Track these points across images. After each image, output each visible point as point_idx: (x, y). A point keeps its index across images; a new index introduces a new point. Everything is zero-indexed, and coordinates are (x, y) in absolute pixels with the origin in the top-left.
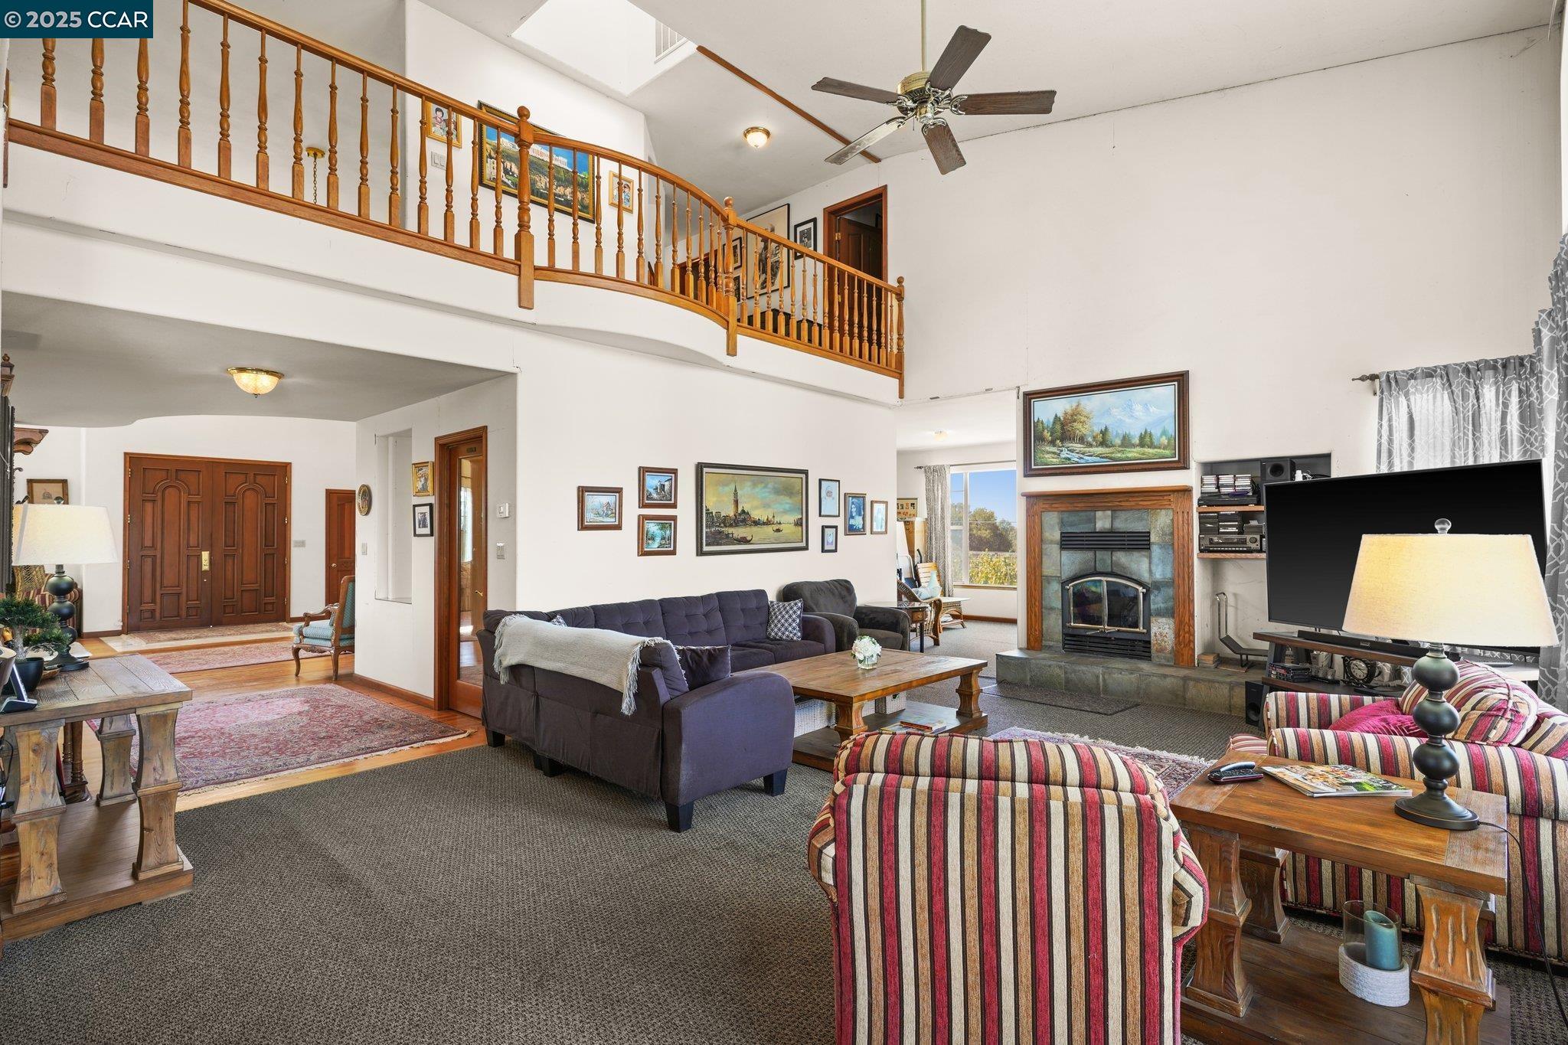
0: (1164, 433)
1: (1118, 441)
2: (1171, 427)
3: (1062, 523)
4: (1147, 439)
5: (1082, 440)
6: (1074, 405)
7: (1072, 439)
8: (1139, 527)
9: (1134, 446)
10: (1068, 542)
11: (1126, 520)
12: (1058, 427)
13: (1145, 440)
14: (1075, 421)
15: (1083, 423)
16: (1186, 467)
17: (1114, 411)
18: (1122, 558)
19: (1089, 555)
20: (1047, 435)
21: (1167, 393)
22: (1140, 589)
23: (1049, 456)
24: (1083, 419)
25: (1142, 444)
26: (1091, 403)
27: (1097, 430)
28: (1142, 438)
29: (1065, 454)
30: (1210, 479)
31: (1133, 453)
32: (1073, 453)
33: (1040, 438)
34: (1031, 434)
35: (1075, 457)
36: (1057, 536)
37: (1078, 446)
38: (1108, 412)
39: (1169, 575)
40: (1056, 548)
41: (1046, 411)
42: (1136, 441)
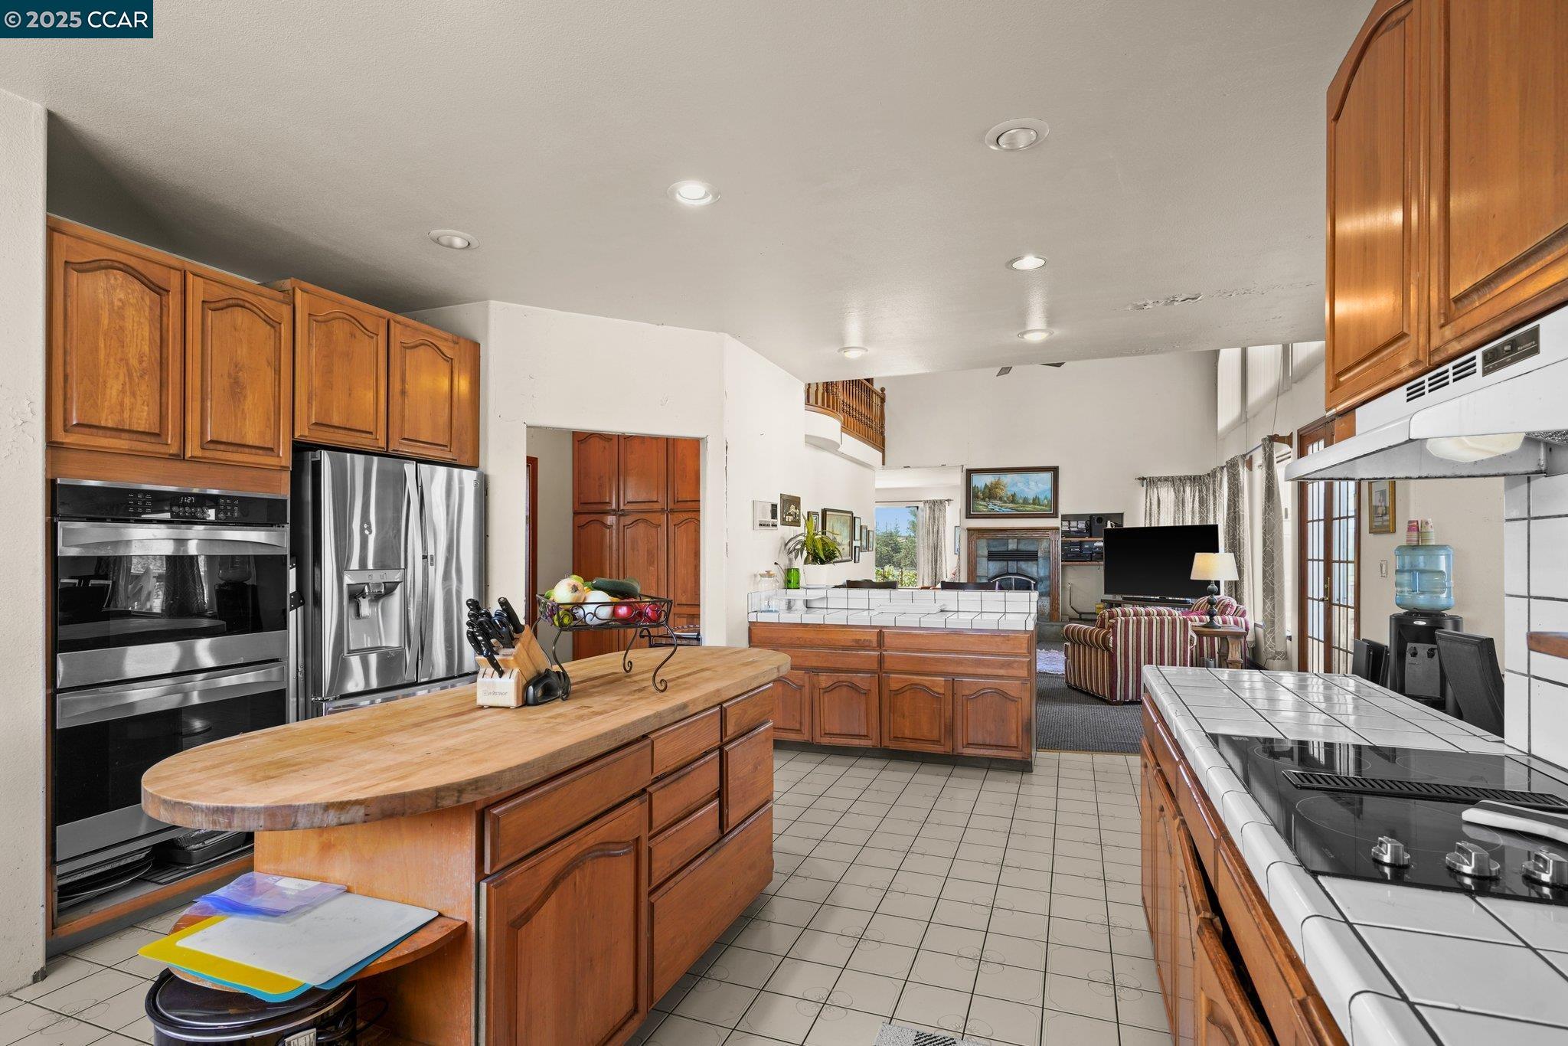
0: (1046, 498)
1: (1021, 501)
2: (1049, 495)
3: (989, 546)
4: (1037, 501)
5: (1001, 499)
6: (997, 479)
7: (995, 498)
8: (1031, 548)
9: (1030, 504)
10: (992, 556)
11: (1025, 544)
12: (987, 491)
13: (1036, 501)
14: (997, 488)
15: (1002, 489)
16: (1057, 517)
17: (1019, 484)
18: (1023, 565)
19: (1005, 563)
20: (980, 495)
21: (1047, 477)
22: (1032, 582)
23: (982, 507)
24: (1002, 487)
25: (1034, 504)
26: (1007, 479)
27: (1009, 494)
28: (1034, 500)
29: (991, 506)
30: (1066, 523)
31: (1029, 508)
32: (996, 506)
33: (976, 497)
34: (971, 495)
35: (997, 509)
36: (986, 553)
37: (999, 503)
38: (1015, 484)
39: (1047, 574)
40: (985, 560)
41: (980, 481)
42: (1031, 501)
